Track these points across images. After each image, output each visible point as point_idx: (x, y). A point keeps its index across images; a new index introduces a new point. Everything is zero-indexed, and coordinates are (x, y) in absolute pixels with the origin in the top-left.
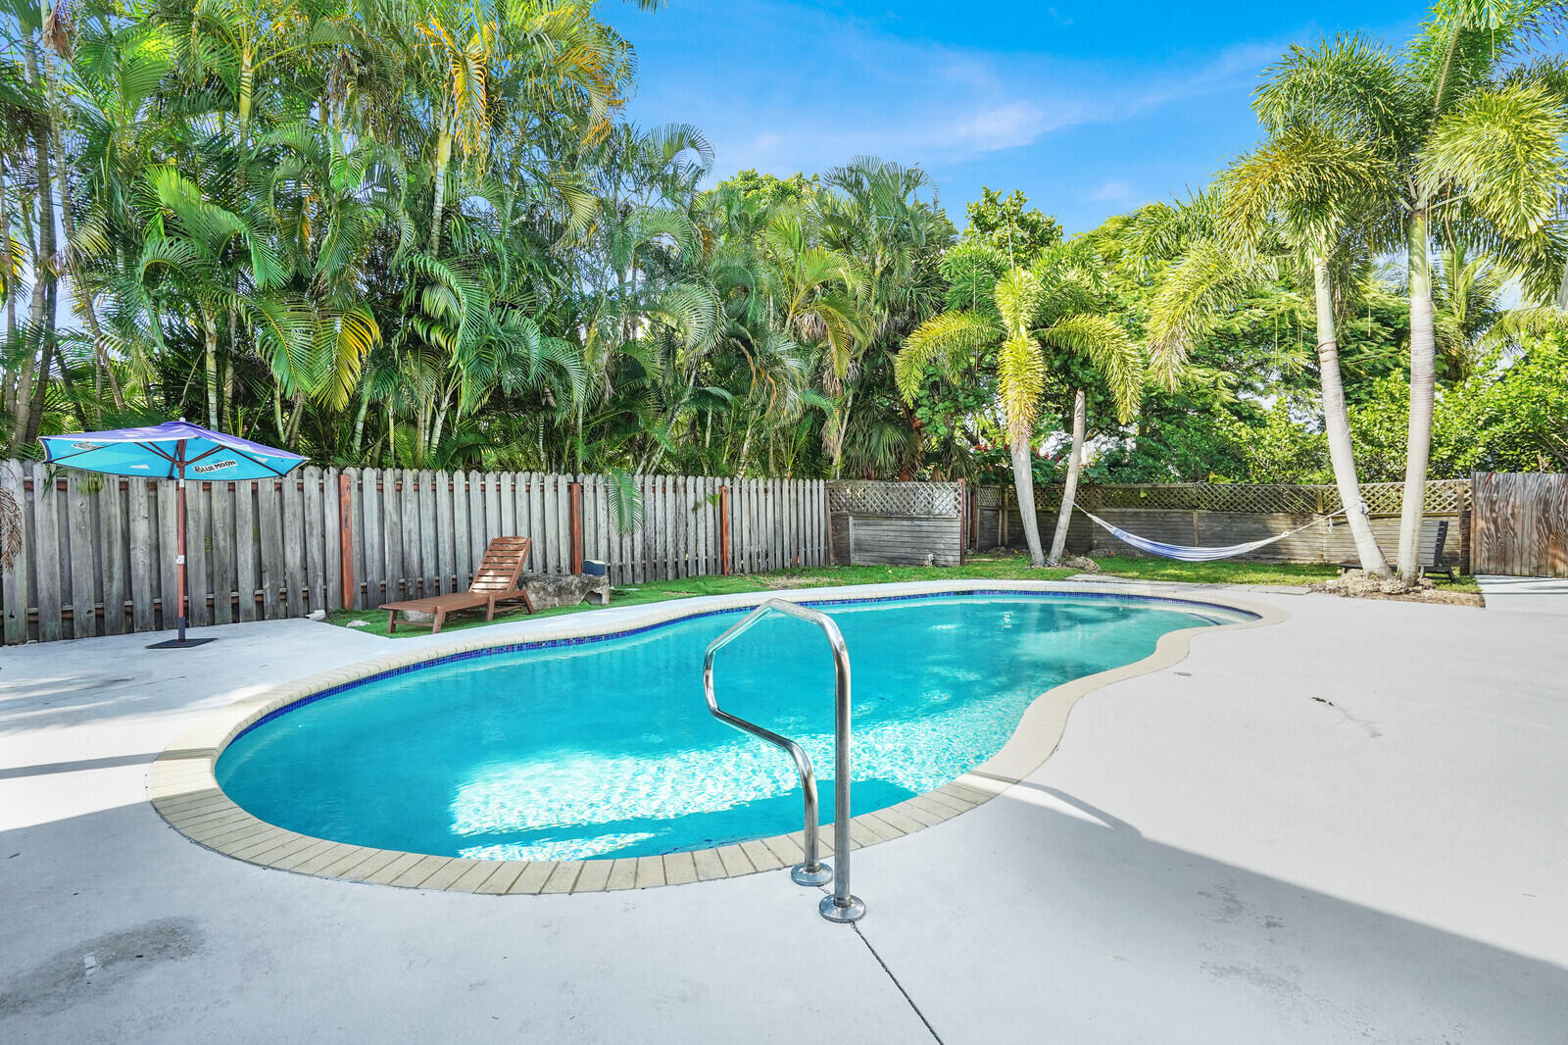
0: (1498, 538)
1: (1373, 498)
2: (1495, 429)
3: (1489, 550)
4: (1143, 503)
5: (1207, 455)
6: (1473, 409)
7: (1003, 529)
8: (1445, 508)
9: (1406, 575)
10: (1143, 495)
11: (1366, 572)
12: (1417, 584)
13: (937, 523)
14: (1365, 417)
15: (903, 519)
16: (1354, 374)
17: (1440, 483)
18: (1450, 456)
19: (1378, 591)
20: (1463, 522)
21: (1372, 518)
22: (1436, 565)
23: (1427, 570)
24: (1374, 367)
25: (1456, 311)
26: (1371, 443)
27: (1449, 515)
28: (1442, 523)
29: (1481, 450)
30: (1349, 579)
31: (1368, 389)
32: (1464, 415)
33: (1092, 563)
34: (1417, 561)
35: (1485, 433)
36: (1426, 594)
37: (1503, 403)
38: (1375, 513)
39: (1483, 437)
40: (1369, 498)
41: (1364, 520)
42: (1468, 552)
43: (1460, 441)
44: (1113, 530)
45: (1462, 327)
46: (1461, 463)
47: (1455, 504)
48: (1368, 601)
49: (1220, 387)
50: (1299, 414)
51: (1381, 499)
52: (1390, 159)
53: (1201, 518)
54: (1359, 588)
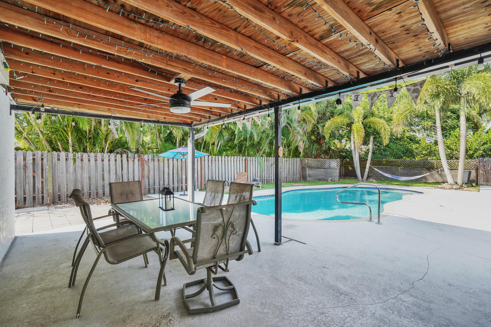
0: (486, 176)
1: (451, 164)
2: (485, 146)
3: (484, 179)
4: (384, 165)
5: (403, 151)
6: (479, 140)
7: (343, 171)
8: (471, 167)
9: (459, 184)
10: (384, 162)
11: (449, 183)
12: (462, 186)
13: (332, 170)
14: (449, 142)
15: (322, 169)
16: (445, 128)
17: (470, 160)
18: (473, 153)
19: (452, 188)
20: (476, 171)
21: (451, 170)
22: (468, 182)
23: (466, 184)
24: (451, 127)
25: (476, 109)
26: (450, 149)
27: (472, 169)
28: (469, 171)
29: (481, 151)
30: (444, 185)
31: (449, 132)
32: (477, 142)
33: (374, 180)
34: (462, 181)
35: (483, 147)
36: (465, 189)
37: (487, 139)
38: (451, 168)
39: (482, 148)
40: (450, 164)
41: (449, 171)
42: (478, 179)
43: (476, 149)
44: (381, 172)
45: (478, 114)
46: (476, 155)
47: (474, 166)
48: (450, 191)
49: (406, 132)
50: (429, 139)
51: (453, 164)
52: (455, 85)
53: (401, 169)
54: (447, 187)
